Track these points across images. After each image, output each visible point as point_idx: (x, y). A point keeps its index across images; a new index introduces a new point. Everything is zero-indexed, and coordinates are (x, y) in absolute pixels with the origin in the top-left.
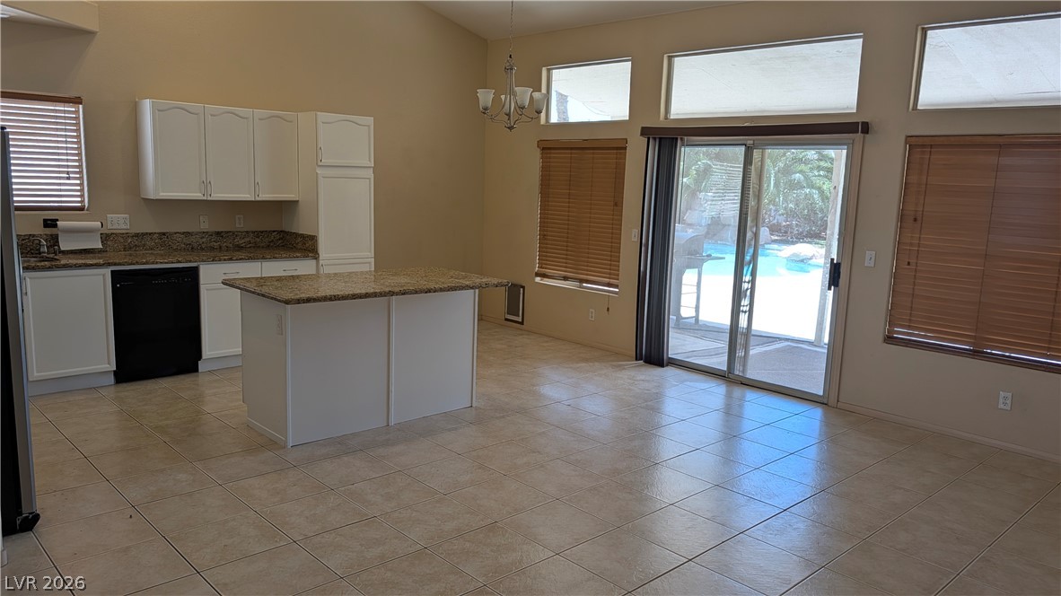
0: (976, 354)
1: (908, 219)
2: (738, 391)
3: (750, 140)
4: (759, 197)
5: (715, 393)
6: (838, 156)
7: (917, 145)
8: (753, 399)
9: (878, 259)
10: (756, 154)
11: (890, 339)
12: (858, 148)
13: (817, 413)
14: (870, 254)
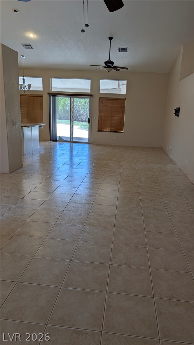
0: (111, 132)
1: (100, 111)
2: (72, 143)
3: (71, 97)
4: (73, 107)
5: (68, 145)
6: (88, 100)
7: (101, 99)
8: (74, 145)
9: (96, 118)
10: (72, 99)
11: (98, 131)
12: (91, 99)
13: (87, 145)
14: (94, 117)
